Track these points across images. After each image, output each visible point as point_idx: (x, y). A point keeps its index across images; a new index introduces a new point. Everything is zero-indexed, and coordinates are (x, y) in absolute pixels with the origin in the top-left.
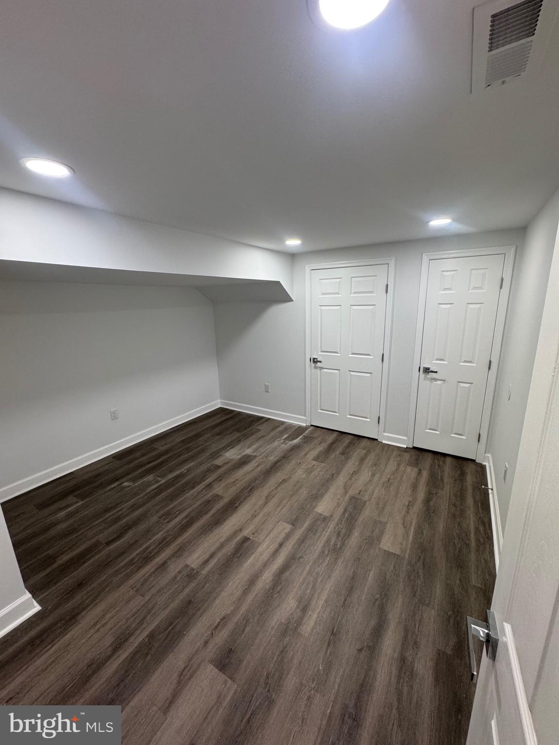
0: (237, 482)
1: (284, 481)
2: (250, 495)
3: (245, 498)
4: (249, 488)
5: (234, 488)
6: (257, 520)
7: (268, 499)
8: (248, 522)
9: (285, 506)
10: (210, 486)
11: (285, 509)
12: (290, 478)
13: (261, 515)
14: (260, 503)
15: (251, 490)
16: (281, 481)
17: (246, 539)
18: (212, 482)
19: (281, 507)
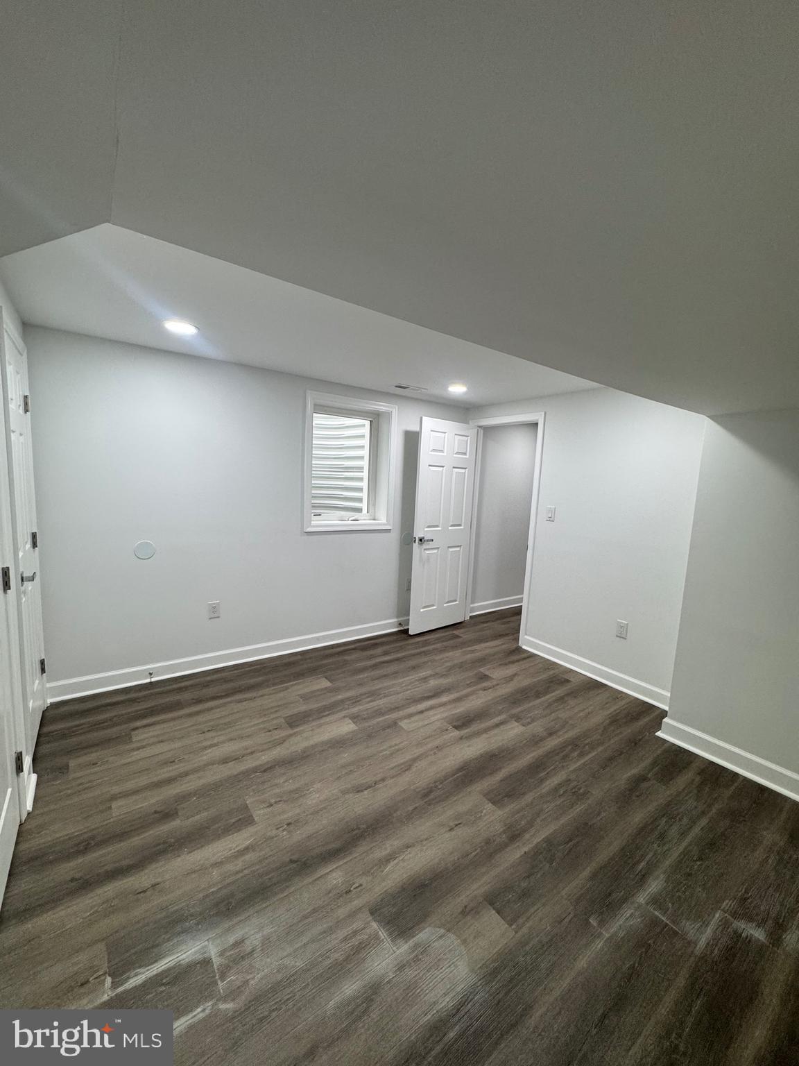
0: (452, 824)
1: (358, 790)
2: (435, 782)
3: (446, 778)
4: (432, 796)
5: (462, 808)
6: (437, 743)
7: (408, 767)
8: (449, 744)
9: (390, 747)
10: (514, 836)
11: (393, 743)
12: (345, 792)
13: (429, 746)
14: (421, 764)
15: (431, 792)
16: (366, 792)
17: (456, 727)
18: (506, 845)
19: (397, 747)
